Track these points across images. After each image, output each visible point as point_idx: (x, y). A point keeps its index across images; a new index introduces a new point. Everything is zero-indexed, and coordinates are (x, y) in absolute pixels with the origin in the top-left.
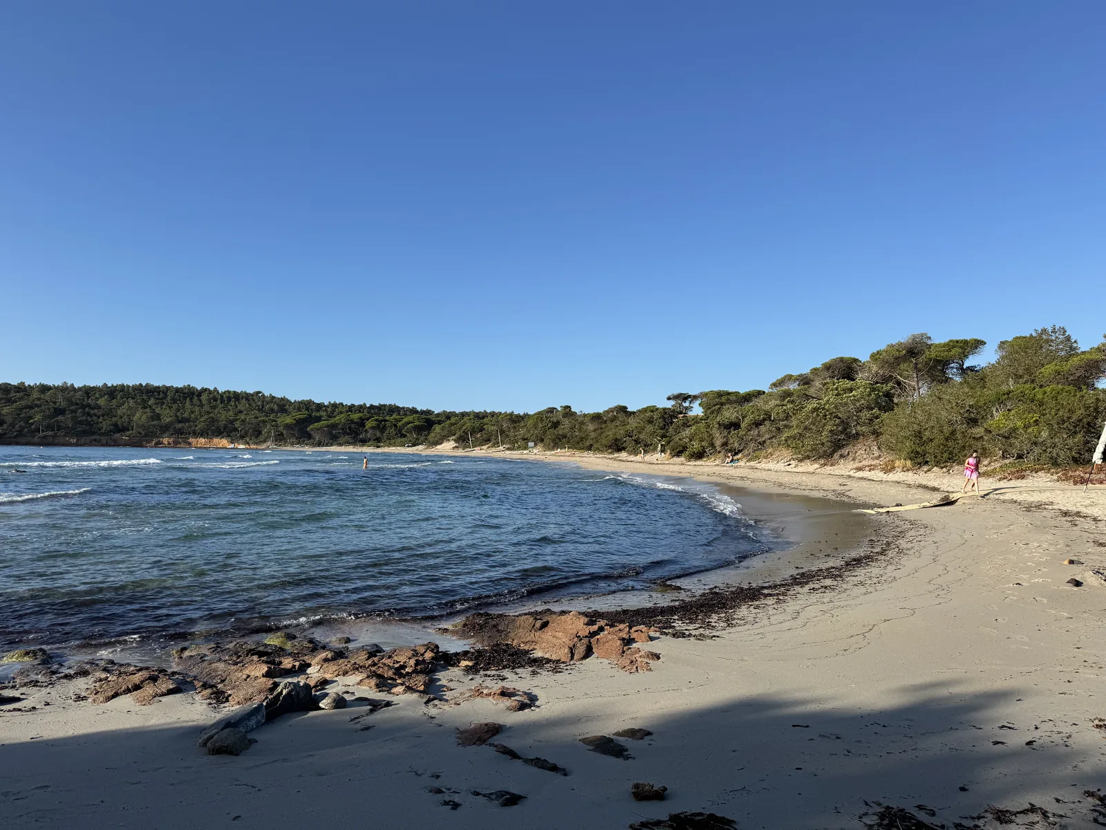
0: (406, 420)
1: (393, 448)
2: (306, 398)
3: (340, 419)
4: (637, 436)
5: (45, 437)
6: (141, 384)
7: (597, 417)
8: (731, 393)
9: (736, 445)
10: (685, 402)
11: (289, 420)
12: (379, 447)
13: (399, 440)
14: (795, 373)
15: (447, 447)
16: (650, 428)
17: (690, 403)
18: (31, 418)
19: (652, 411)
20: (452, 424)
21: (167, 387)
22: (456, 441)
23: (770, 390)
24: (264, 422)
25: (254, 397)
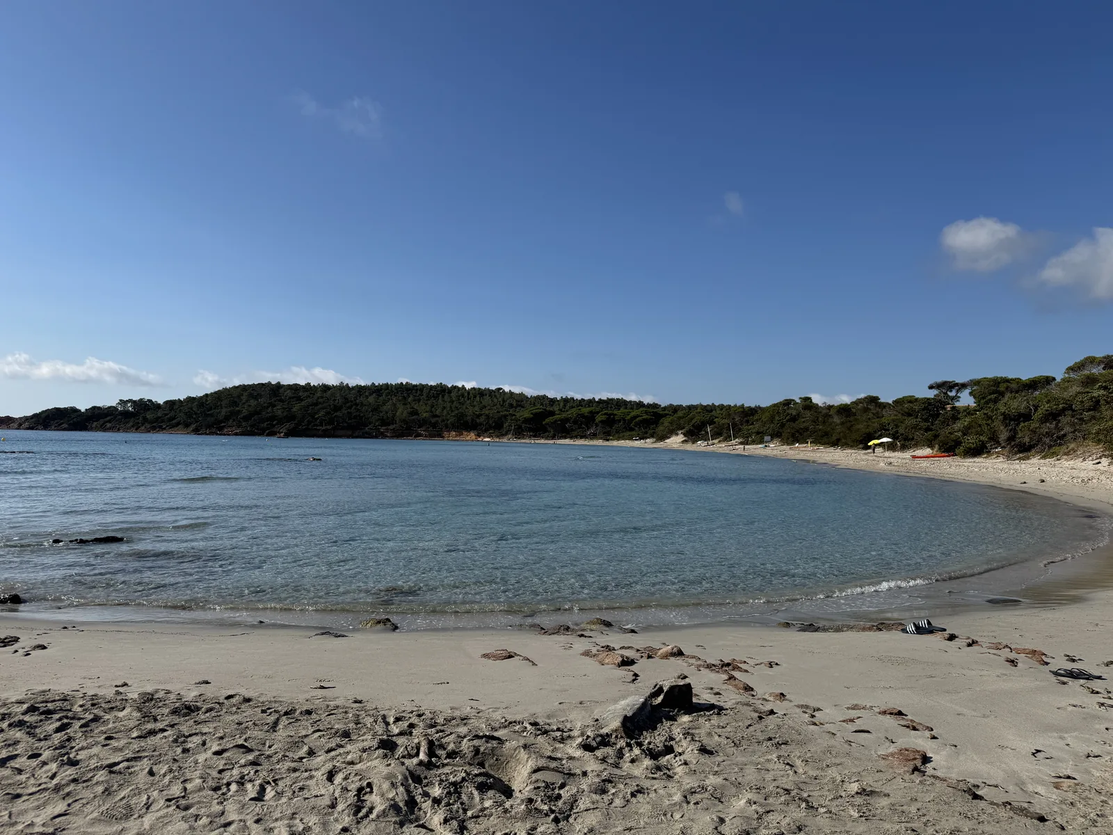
0: (633, 414)
1: (623, 441)
2: (541, 393)
3: (572, 413)
4: (894, 430)
5: (327, 430)
6: (402, 383)
7: (844, 410)
8: (1011, 380)
9: (1027, 440)
10: (951, 391)
11: (527, 415)
12: (608, 440)
13: (629, 433)
14: (1099, 354)
15: (676, 441)
16: (910, 421)
17: (957, 392)
18: (316, 413)
19: (910, 402)
20: (680, 418)
21: (423, 385)
22: (685, 435)
23: (1067, 375)
24: (505, 416)
25: (496, 394)
